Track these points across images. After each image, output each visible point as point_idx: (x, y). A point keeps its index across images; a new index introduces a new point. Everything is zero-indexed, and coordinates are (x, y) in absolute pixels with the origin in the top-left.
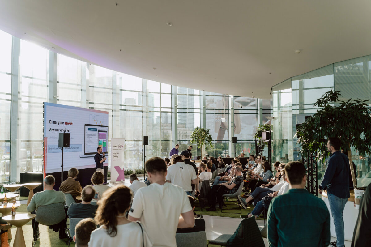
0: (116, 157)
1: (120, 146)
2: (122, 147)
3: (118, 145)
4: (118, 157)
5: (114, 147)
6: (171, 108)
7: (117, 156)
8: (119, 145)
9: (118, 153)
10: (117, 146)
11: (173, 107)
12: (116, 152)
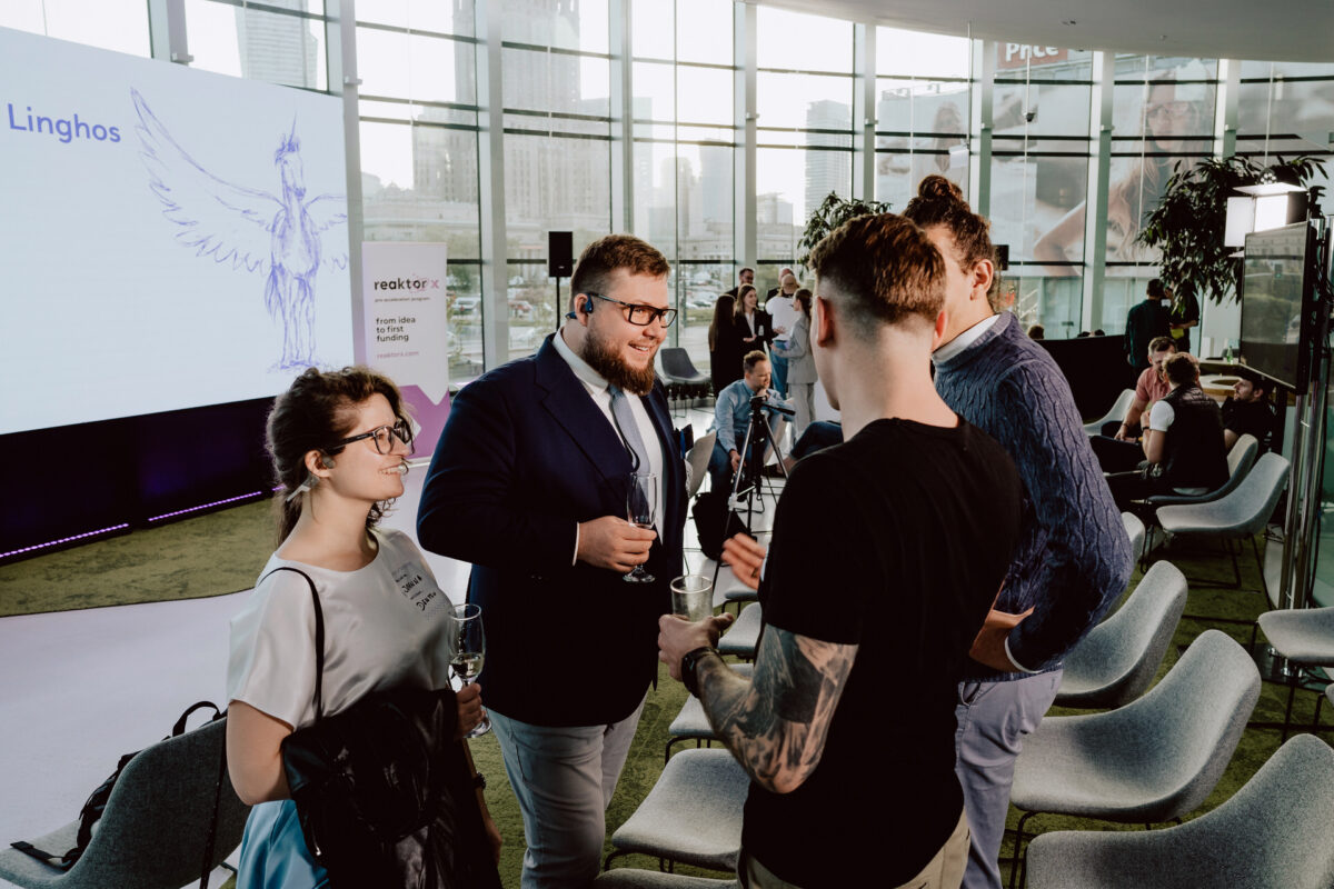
0: (394, 338)
1: (418, 284)
2: (429, 286)
3: (404, 279)
4: (407, 338)
5: (384, 285)
6: (734, 127)
7: (400, 334)
8: (412, 280)
9: (405, 320)
10: (395, 285)
11: (741, 122)
12: (396, 311)
